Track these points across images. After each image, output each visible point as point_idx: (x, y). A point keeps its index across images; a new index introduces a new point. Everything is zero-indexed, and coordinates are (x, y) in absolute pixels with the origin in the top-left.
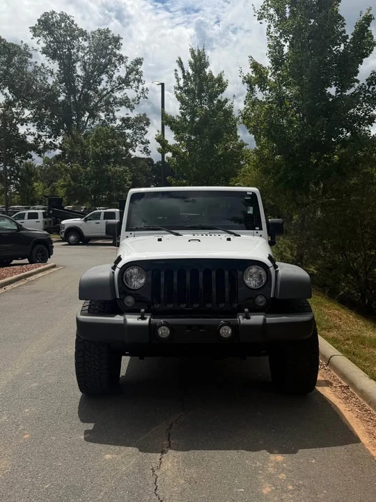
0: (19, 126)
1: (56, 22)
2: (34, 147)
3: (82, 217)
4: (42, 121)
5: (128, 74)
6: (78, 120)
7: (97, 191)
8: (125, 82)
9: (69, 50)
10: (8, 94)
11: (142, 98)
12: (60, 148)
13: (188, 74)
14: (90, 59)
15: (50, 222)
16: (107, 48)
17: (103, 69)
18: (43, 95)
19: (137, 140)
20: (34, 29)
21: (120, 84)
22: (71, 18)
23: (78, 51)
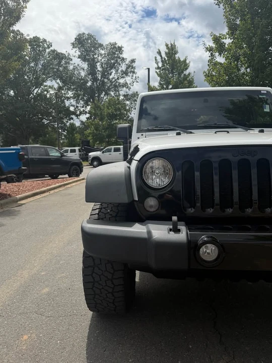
0: (66, 101)
1: (86, 39)
2: (74, 113)
3: (101, 151)
4: (78, 97)
5: (127, 68)
6: (99, 96)
7: (109, 136)
8: (125, 73)
9: (93, 55)
10: (60, 83)
11: (135, 82)
12: (89, 113)
13: (165, 59)
14: (105, 60)
15: (83, 154)
16: (115, 54)
17: (112, 66)
18: (79, 83)
19: (132, 108)
20: (73, 44)
21: (122, 74)
22: (94, 37)
23: (98, 57)
